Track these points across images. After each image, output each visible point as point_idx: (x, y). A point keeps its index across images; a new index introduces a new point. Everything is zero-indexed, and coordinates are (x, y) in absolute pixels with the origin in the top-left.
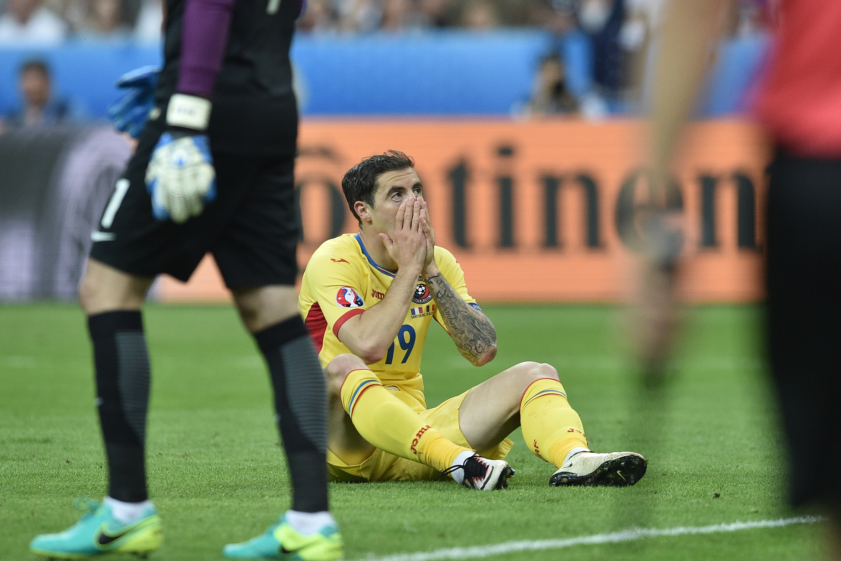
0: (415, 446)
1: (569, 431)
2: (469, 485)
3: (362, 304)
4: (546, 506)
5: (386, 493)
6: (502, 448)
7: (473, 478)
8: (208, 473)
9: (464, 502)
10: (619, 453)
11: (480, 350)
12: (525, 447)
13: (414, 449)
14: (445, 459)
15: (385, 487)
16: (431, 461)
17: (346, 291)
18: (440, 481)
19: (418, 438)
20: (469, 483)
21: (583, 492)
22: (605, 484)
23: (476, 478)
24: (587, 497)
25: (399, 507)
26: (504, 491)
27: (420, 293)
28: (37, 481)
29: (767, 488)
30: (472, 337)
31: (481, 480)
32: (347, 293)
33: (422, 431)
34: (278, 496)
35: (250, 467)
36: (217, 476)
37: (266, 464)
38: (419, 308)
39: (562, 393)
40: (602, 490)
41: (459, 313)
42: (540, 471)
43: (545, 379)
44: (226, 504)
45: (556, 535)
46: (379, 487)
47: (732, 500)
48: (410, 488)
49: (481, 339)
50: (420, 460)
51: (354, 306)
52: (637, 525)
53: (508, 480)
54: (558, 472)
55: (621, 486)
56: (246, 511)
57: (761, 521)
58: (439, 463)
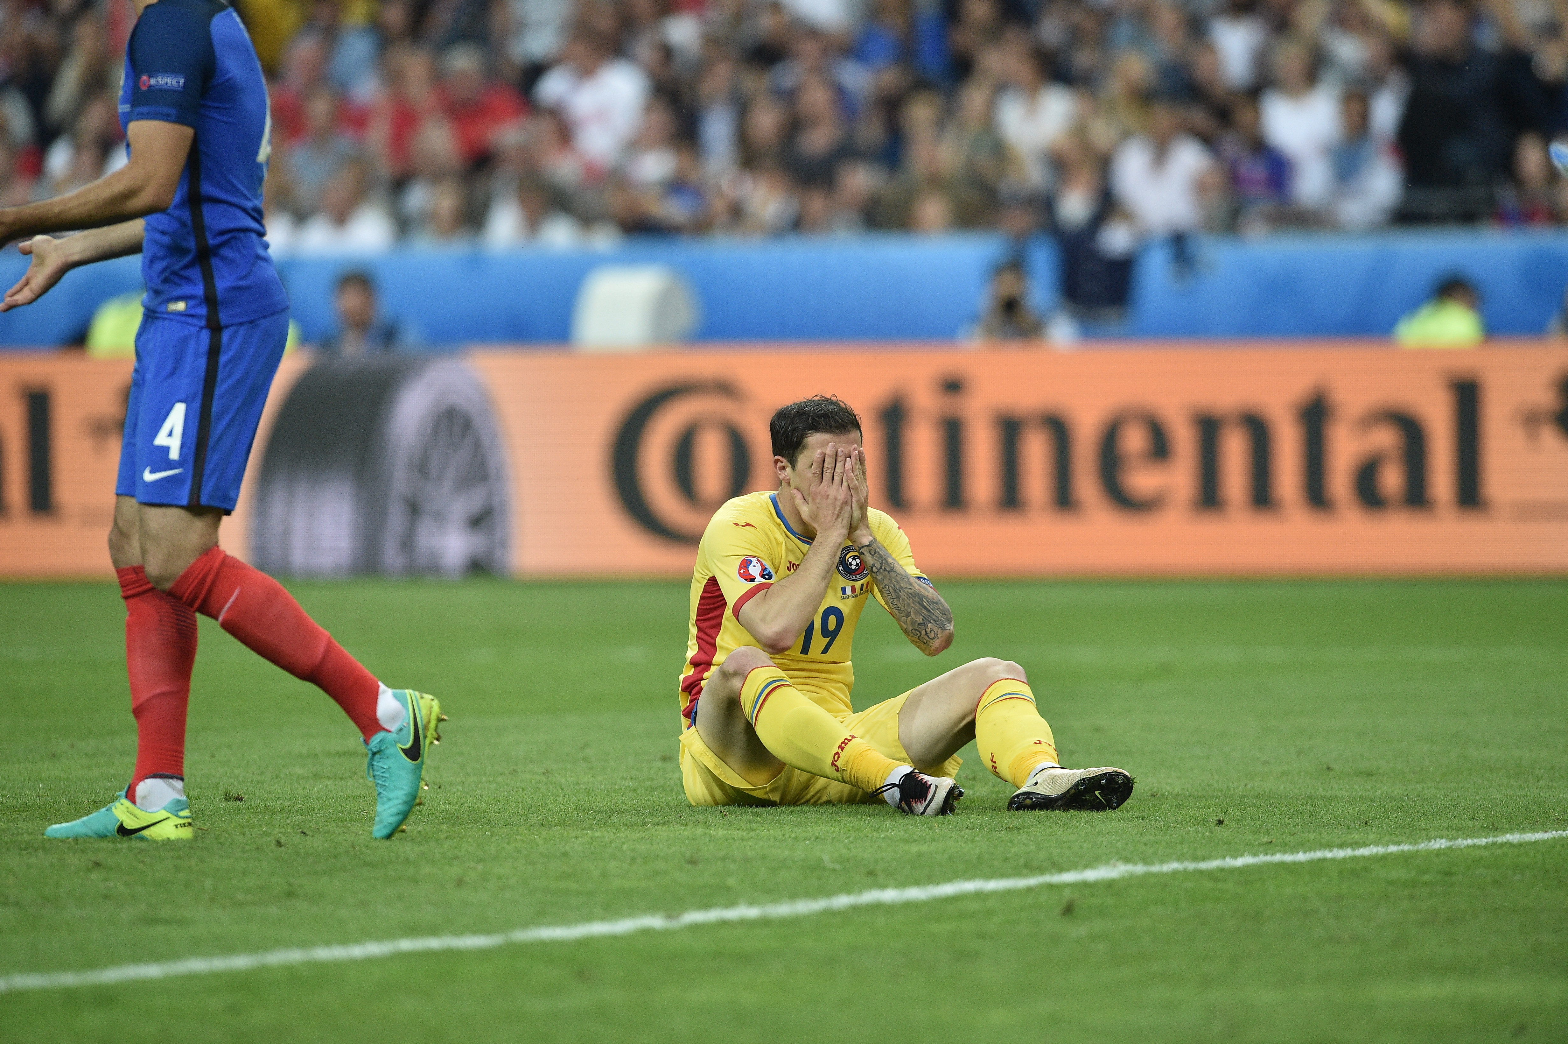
0: (836, 761)
1: (1036, 743)
2: (906, 808)
3: (770, 577)
4: (1004, 835)
5: (801, 819)
6: (948, 767)
7: (911, 800)
8: (575, 795)
9: (900, 831)
10: (1099, 768)
11: (932, 635)
12: (978, 761)
13: (835, 765)
14: (876, 777)
15: (799, 812)
16: (857, 779)
17: (751, 562)
18: (869, 805)
19: (840, 751)
20: (906, 807)
21: (1051, 818)
22: (1080, 808)
23: (915, 800)
24: (1056, 824)
25: (817, 838)
26: (950, 817)
27: (853, 567)
28: (359, 805)
29: (1283, 813)
30: (921, 620)
31: (921, 802)
32: (751, 565)
33: (846, 742)
34: (664, 823)
35: (629, 786)
36: (587, 799)
37: (649, 783)
38: (851, 586)
39: (1030, 698)
40: (1074, 815)
41: (902, 591)
42: (996, 792)
43: (1009, 679)
44: (598, 834)
45: (1017, 872)
46: (791, 813)
47: (1239, 828)
48: (832, 813)
49: (932, 622)
50: (843, 779)
51: (759, 580)
52: (1120, 859)
53: (955, 803)
54: (1019, 792)
55: (1098, 811)
56: (624, 843)
57: (1276, 854)
58: (868, 781)
